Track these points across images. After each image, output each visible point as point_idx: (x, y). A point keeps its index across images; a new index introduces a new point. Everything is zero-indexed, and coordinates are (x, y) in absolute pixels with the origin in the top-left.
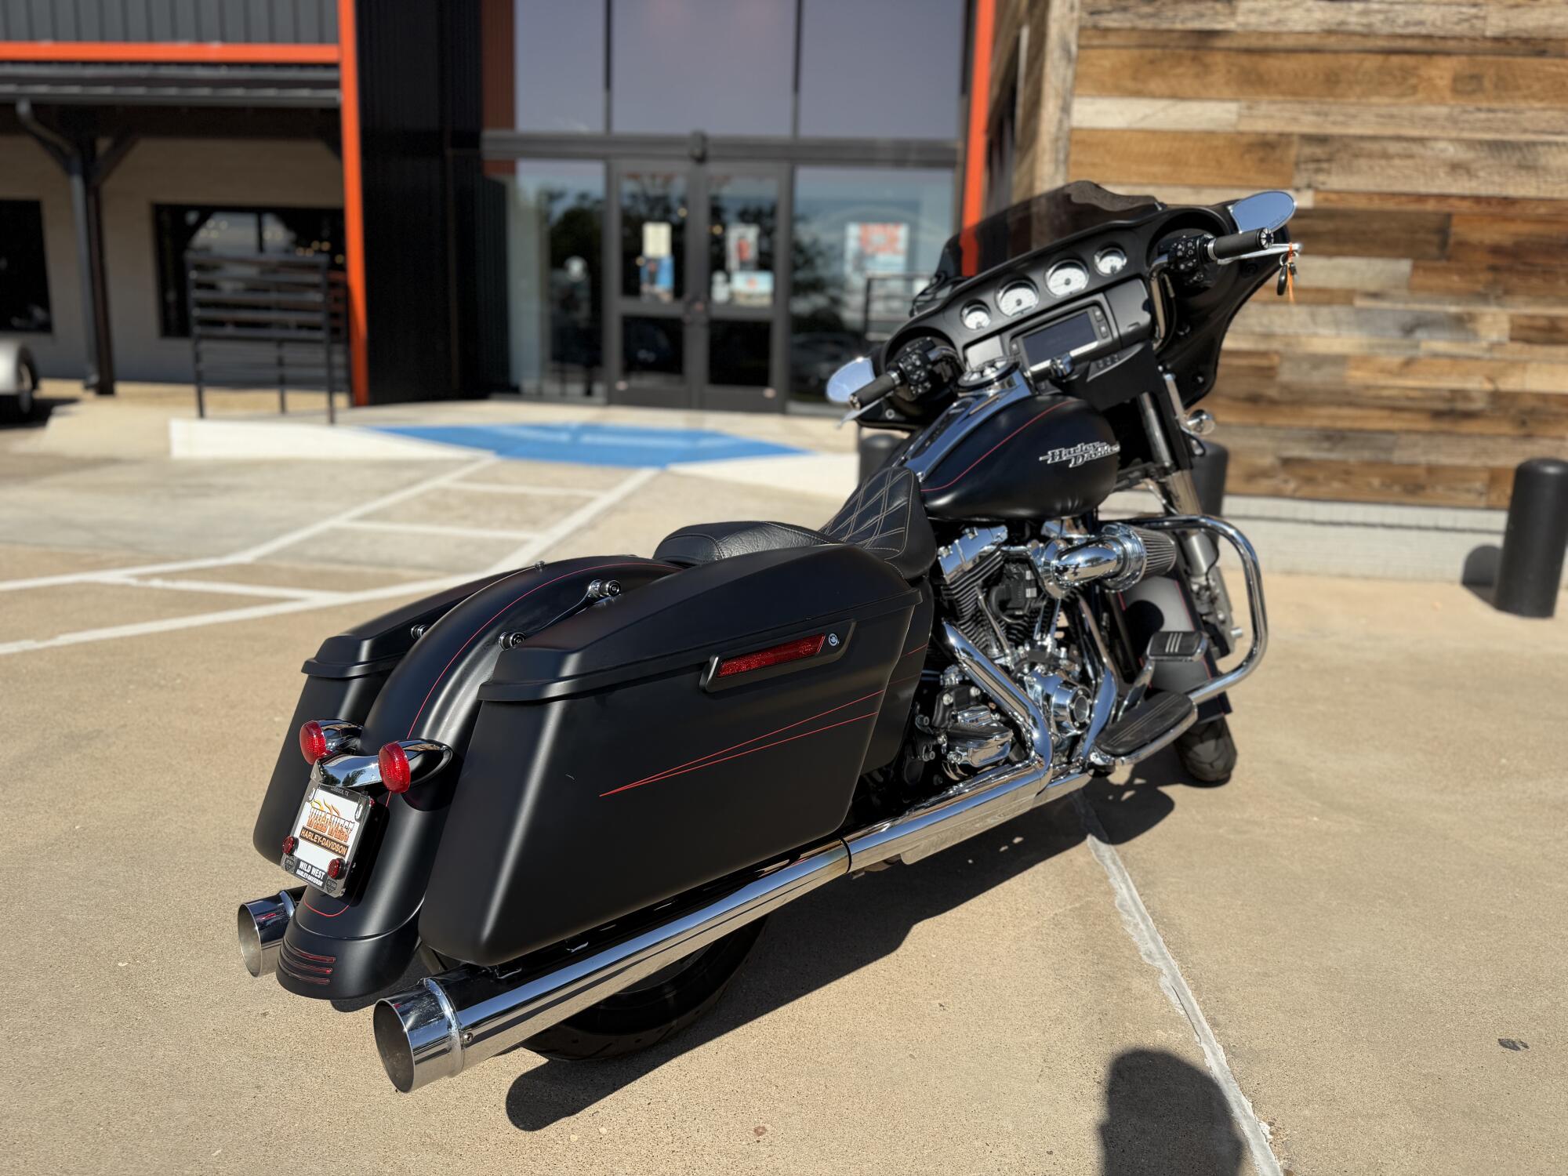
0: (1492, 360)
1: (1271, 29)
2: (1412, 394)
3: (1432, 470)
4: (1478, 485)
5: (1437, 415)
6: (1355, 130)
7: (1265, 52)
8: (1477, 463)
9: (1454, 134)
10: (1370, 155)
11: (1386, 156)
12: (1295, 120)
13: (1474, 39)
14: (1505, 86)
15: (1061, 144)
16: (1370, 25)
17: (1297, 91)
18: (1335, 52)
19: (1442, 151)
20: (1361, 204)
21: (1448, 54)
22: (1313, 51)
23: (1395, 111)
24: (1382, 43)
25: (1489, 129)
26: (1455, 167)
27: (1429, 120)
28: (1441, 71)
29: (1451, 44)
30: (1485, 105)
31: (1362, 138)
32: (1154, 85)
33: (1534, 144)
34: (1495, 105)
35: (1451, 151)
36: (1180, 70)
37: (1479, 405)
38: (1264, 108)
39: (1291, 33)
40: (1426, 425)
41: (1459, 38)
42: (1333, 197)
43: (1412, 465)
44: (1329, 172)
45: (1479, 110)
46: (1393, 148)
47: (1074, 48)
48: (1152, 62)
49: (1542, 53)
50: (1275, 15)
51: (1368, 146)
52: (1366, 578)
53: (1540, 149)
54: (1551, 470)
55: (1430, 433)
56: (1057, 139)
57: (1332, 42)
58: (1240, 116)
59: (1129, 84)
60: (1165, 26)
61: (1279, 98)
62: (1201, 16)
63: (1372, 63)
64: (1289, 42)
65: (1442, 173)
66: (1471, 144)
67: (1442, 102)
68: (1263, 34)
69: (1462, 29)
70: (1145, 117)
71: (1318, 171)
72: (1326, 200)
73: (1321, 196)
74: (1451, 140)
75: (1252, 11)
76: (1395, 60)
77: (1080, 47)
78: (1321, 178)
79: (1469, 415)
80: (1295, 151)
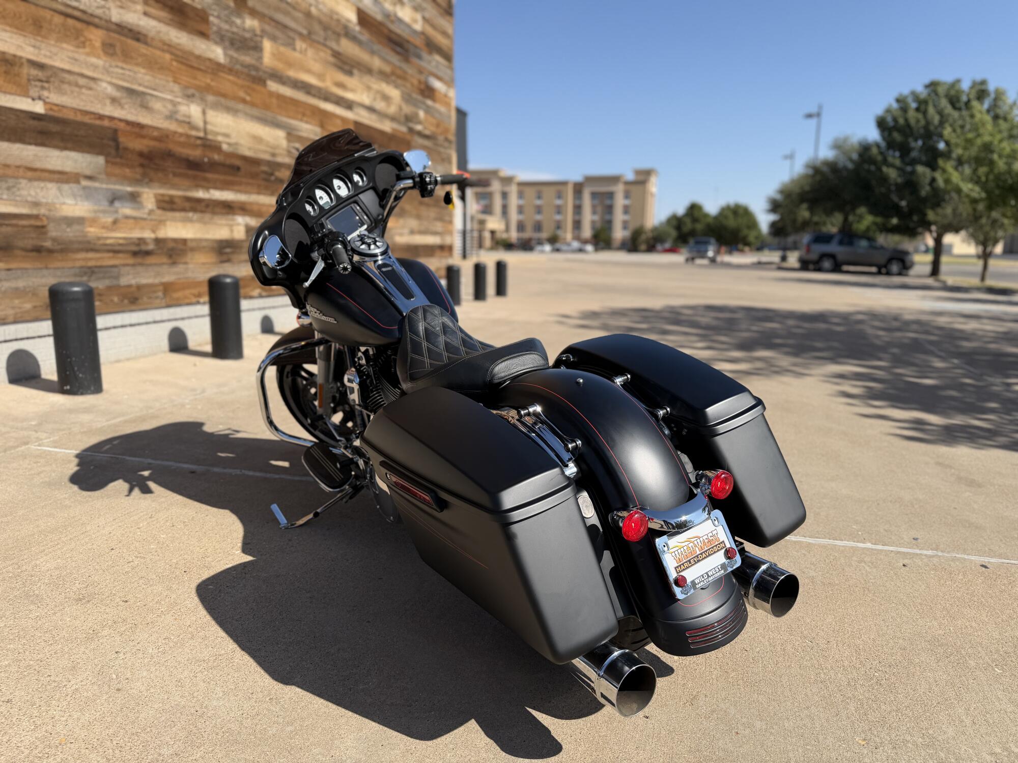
0: (151, 220)
2: (121, 241)
3: (139, 287)
4: (160, 294)
5: (135, 254)
6: (58, 64)
8: (157, 281)
9: (109, 79)
10: (70, 84)
11: (78, 86)
12: (19, 47)
13: (106, 21)
14: (127, 56)
17: (18, 26)
18: (37, 5)
19: (106, 88)
20: (71, 116)
21: (96, 26)
23: (76, 56)
24: (61, 8)
25: (124, 80)
26: (114, 100)
27: (95, 67)
28: (96, 36)
29: (96, 21)
30: (120, 64)
31: (63, 70)
33: (144, 94)
34: (125, 66)
35: (110, 90)
37: (151, 247)
40: (131, 261)
41: (100, 18)
42: (55, 108)
43: (130, 286)
44: (48, 89)
45: (117, 66)
46: (82, 81)
49: (138, 40)
51: (66, 76)
52: (128, 359)
53: (148, 97)
54: (228, 280)
55: (133, 265)
61: (8, 28)
63: (58, 19)
65: (108, 102)
66: (118, 87)
67: (98, 57)
69: (99, 12)
71: (43, 88)
72: (51, 109)
73: (48, 106)
74: (110, 83)
76: (70, 22)
78: (45, 93)
79: (148, 253)
80: (26, 70)
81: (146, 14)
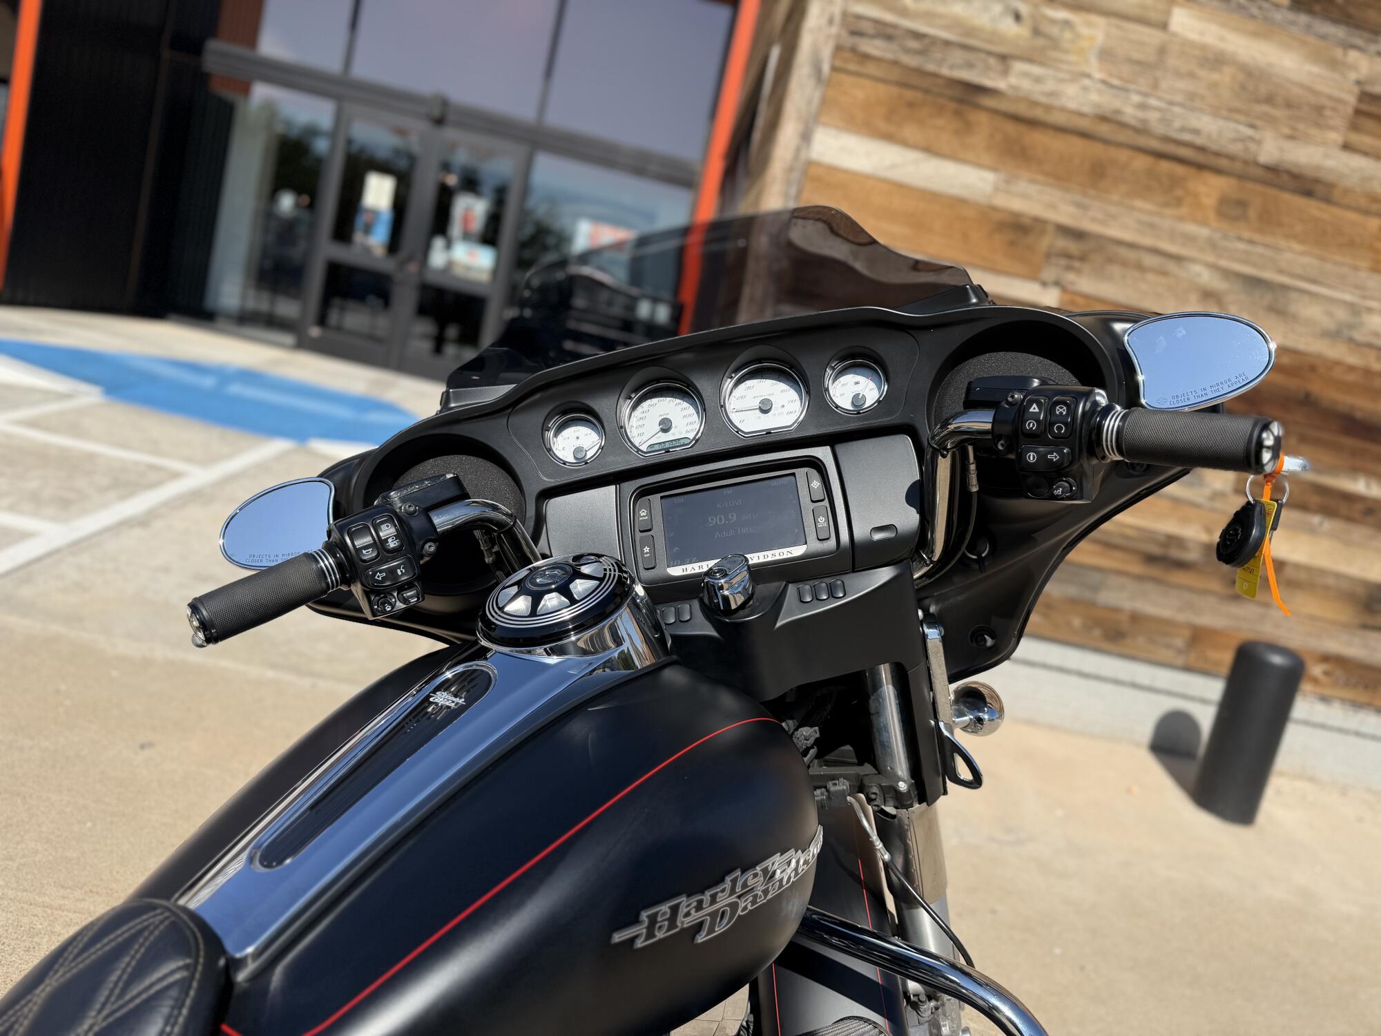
0: (1213, 510)
1: (1043, 99)
2: (1130, 532)
3: (1136, 618)
4: (1179, 642)
5: (1151, 559)
6: (1113, 232)
7: (1032, 123)
8: (1181, 617)
9: (1211, 258)
10: (1124, 264)
11: (1140, 267)
12: (1052, 207)
13: (1246, 162)
14: (1269, 220)
15: (795, 175)
16: (1144, 121)
17: (1060, 176)
18: (1106, 142)
19: (1199, 275)
21: (1218, 171)
22: (1084, 135)
23: (1156, 220)
24: (1154, 144)
25: (1246, 262)
27: (1189, 239)
28: (1210, 188)
29: (1223, 163)
30: (1247, 234)
31: (1119, 243)
32: (909, 131)
33: (1284, 288)
34: (1257, 237)
35: (1206, 277)
36: (940, 122)
37: (1193, 555)
38: (1022, 186)
39: (1063, 110)
40: (1137, 568)
41: (1232, 158)
42: (1080, 300)
43: (1116, 610)
44: (1078, 272)
45: (1240, 239)
46: (1149, 260)
47: (826, 68)
48: (911, 105)
49: (1309, 194)
50: (1050, 86)
51: (1123, 252)
52: (1053, 728)
53: (1294, 295)
54: (1277, 660)
55: (1140, 578)
56: (790, 170)
57: (1104, 129)
58: (997, 189)
59: (882, 125)
60: (931, 67)
61: (1040, 178)
62: (970, 66)
63: (1141, 163)
64: (1058, 118)
65: (1193, 298)
66: (1227, 274)
67: (1204, 223)
68: (1035, 104)
69: (1236, 148)
70: (893, 166)
71: (1069, 268)
72: (1073, 303)
73: (1068, 297)
74: (1208, 265)
75: (1026, 75)
76: (1165, 165)
77: (834, 69)
78: (1070, 277)
79: (1181, 565)
80: (1048, 241)
81: (1347, 147)
